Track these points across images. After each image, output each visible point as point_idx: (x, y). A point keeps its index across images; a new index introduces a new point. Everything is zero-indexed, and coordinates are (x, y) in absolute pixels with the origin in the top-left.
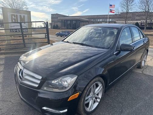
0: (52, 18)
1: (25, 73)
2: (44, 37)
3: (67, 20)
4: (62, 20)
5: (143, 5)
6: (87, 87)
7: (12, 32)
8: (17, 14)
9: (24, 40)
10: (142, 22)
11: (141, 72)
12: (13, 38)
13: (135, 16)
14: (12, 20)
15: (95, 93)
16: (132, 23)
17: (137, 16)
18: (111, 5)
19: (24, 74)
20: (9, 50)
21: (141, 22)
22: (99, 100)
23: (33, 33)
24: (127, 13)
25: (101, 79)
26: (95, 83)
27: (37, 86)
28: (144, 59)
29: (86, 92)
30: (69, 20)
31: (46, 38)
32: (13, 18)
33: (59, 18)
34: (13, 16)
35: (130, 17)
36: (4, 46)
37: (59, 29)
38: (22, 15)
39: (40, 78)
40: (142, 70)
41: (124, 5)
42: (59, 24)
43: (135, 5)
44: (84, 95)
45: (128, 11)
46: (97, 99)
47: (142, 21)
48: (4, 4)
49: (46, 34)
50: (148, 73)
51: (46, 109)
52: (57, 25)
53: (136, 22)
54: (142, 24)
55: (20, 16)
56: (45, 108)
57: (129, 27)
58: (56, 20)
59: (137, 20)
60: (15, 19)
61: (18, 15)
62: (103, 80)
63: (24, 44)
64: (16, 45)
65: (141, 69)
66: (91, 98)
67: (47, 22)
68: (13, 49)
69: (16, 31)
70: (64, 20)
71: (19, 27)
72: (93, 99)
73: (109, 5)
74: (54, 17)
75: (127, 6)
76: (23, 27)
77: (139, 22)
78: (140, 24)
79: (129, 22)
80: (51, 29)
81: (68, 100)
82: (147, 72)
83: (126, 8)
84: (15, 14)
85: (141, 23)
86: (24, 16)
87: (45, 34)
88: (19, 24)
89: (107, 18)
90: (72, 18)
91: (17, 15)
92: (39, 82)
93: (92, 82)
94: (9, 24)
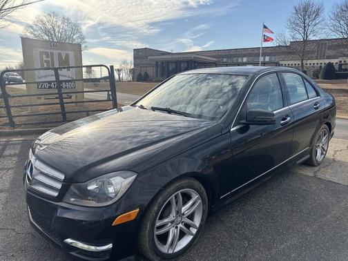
0: (135, 58)
1: (36, 168)
2: (106, 99)
3: (168, 62)
4: (157, 62)
5: (342, 22)
6: (160, 199)
7: (41, 88)
8: (52, 51)
9: (62, 104)
10: (343, 63)
11: (311, 174)
12: (43, 101)
13: (325, 48)
14: (42, 64)
15: (183, 214)
16: (317, 64)
17: (330, 48)
18: (265, 27)
19: (34, 170)
20: (31, 126)
21: (340, 62)
22: (194, 231)
23: (85, 90)
24: (305, 41)
25: (197, 184)
26: (179, 192)
27: (56, 194)
28: (321, 145)
29: (156, 208)
30: (172, 62)
31: (109, 100)
32: (45, 58)
33: (149, 57)
34: (44, 56)
35: (313, 52)
36: (23, 119)
37: (151, 81)
38: (63, 54)
39: (62, 177)
40: (316, 169)
41: (297, 25)
42: (151, 71)
43: (323, 23)
44: (151, 215)
45: (307, 37)
46: (191, 229)
47: (341, 59)
48: (34, 30)
49: (110, 93)
50: (328, 177)
51: (71, 243)
52: (146, 73)
53: (327, 61)
54: (343, 67)
55: (60, 55)
56: (69, 241)
57: (276, 72)
58: (144, 62)
59: (329, 57)
60: (47, 62)
61: (56, 52)
62: (203, 185)
63: (64, 113)
64: (47, 116)
65: (313, 168)
66: (172, 222)
67: (112, 67)
68: (39, 124)
69: (50, 87)
70: (163, 63)
71: (54, 79)
72: (177, 227)
73: (262, 27)
74: (139, 55)
75: (305, 27)
76: (61, 78)
77: (334, 61)
78: (337, 67)
79: (309, 62)
80: (133, 81)
81: (113, 224)
82: (327, 175)
83: (301, 30)
84: (49, 51)
85: (340, 65)
86: (67, 56)
87: (108, 91)
88: (52, 72)
89: (258, 55)
90: (179, 56)
91: (52, 54)
92: (59, 186)
93: (172, 188)
94: (36, 71)
